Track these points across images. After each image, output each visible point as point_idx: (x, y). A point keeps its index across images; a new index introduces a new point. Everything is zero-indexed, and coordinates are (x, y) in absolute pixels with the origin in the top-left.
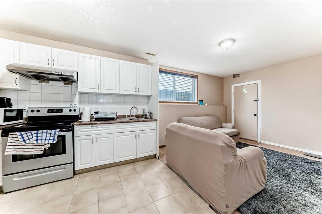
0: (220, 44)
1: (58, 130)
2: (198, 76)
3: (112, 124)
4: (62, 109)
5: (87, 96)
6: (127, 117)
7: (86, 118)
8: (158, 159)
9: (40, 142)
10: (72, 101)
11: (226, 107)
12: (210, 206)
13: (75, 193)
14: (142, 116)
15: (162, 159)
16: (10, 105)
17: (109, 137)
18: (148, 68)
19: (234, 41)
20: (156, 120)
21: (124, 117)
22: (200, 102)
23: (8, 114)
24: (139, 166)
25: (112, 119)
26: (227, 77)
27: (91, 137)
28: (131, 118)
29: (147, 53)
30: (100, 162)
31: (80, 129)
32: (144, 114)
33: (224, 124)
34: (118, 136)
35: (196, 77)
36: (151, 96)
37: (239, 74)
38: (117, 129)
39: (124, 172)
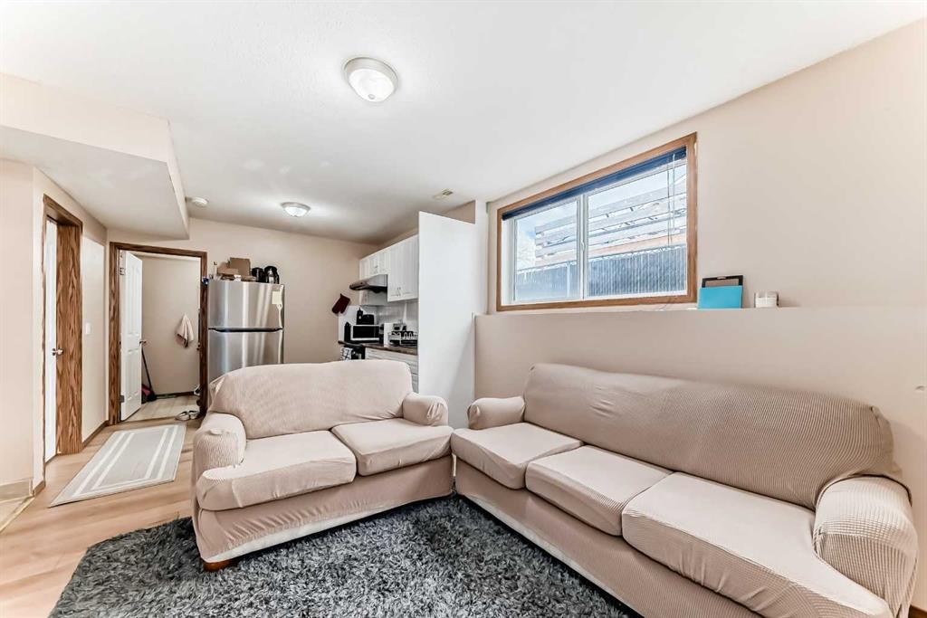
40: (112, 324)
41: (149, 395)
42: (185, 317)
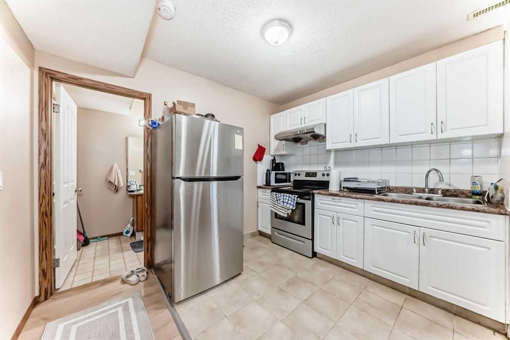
1: (296, 196)
3: (362, 200)
4: (316, 173)
5: (344, 154)
6: (415, 190)
7: (334, 188)
9: (285, 204)
10: (327, 163)
13: (299, 275)
14: (469, 194)
16: (283, 169)
17: (356, 221)
21: (408, 191)
23: (279, 176)
25: (371, 192)
27: (331, 214)
28: (426, 195)
30: (342, 256)
31: (320, 200)
32: (478, 189)
34: (372, 225)
36: (503, 135)
38: (372, 212)
39: (372, 295)
40: (43, 172)
41: (84, 241)
42: (115, 165)
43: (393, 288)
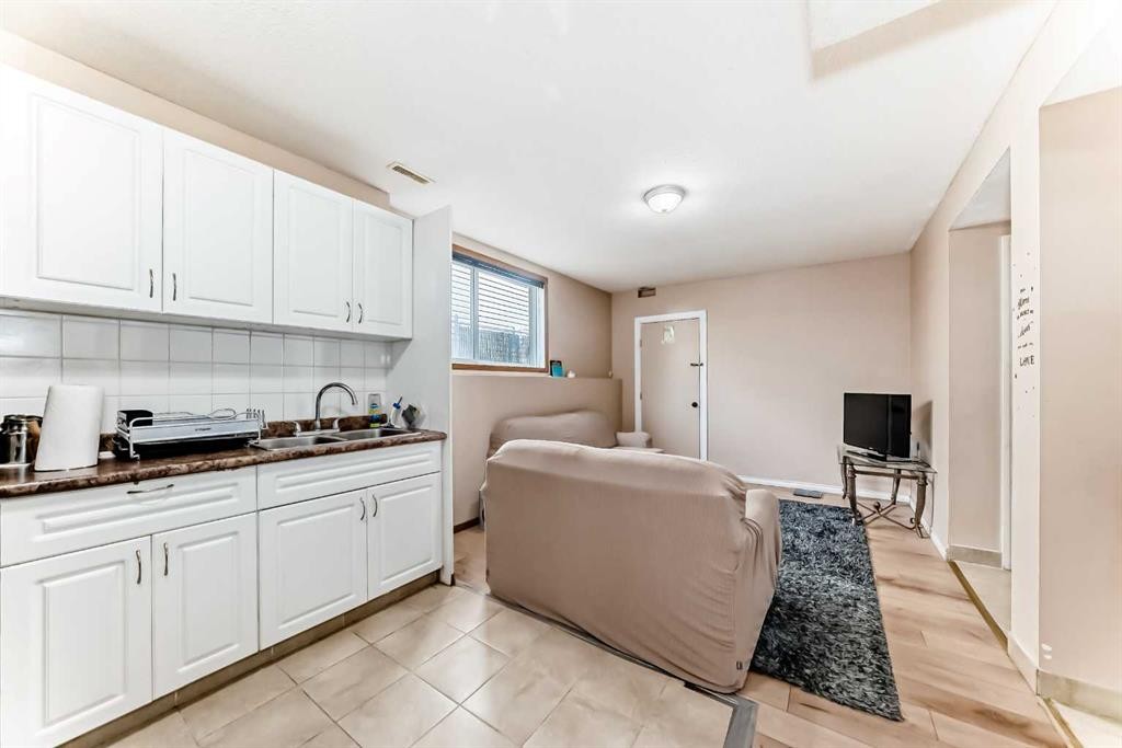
0: (646, 196)
2: (547, 279)
3: (253, 468)
6: (298, 427)
8: (453, 584)
11: (620, 383)
12: (689, 685)
14: (363, 423)
15: (464, 580)
17: (235, 533)
18: (399, 227)
19: (683, 192)
20: (442, 437)
21: (282, 430)
22: (554, 366)
24: (387, 630)
25: (236, 444)
26: (623, 293)
28: (317, 433)
29: (397, 169)
30: (185, 668)
32: (376, 413)
33: (622, 436)
34: (279, 523)
35: (543, 284)
36: (410, 340)
37: (654, 289)
38: (279, 491)
39: (324, 676)
43: (320, 639)
